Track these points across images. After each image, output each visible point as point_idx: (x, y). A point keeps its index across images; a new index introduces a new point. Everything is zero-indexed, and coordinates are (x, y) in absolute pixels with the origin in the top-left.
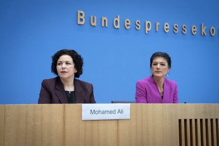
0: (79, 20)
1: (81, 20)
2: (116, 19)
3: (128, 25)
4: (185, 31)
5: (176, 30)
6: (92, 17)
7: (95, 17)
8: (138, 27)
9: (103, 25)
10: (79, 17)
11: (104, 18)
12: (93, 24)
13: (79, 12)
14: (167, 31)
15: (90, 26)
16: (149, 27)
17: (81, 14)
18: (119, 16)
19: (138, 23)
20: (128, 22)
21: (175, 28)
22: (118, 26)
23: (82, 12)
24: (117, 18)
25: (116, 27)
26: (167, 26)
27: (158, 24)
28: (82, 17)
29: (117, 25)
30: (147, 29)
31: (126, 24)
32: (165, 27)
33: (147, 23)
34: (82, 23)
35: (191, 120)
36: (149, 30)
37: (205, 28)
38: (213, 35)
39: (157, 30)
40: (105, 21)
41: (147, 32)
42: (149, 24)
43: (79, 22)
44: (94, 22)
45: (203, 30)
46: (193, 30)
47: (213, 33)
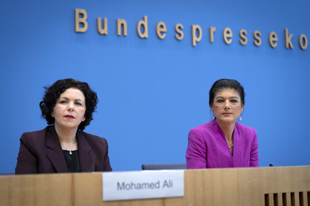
0: (77, 25)
1: (82, 24)
2: (141, 22)
3: (162, 33)
4: (258, 41)
5: (244, 40)
6: (100, 20)
7: (106, 20)
8: (180, 35)
9: (119, 33)
10: (78, 20)
11: (120, 21)
12: (102, 32)
13: (78, 11)
14: (229, 42)
15: (98, 35)
16: (198, 35)
17: (82, 15)
18: (146, 18)
19: (180, 28)
20: (163, 28)
21: (243, 36)
22: (146, 35)
23: (83, 11)
24: (144, 19)
25: (142, 36)
26: (228, 32)
27: (213, 29)
28: (83, 20)
29: (143, 31)
30: (195, 38)
31: (159, 30)
32: (226, 35)
33: (195, 27)
34: (83, 30)
35: (284, 195)
36: (199, 40)
37: (291, 36)
38: (304, 48)
39: (212, 40)
40: (122, 25)
41: (195, 44)
42: (197, 30)
43: (78, 29)
44: (103, 27)
45: (288, 40)
46: (271, 39)
47: (304, 45)
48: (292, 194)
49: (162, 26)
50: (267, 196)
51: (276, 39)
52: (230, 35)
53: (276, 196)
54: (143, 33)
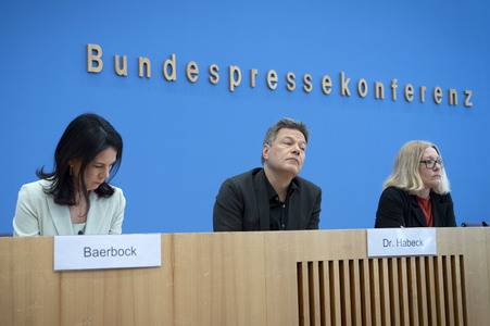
0: (90, 64)
1: (96, 63)
2: (168, 61)
3: (193, 75)
4: (308, 86)
5: (292, 85)
6: (117, 58)
7: (125, 58)
8: (215, 77)
9: (142, 74)
10: (91, 57)
11: (143, 60)
12: (120, 72)
13: (90, 47)
14: (273, 87)
15: (115, 77)
16: (236, 80)
17: (95, 52)
18: (174, 56)
19: (214, 69)
20: (195, 69)
21: (290, 80)
22: (174, 77)
23: (97, 47)
24: (171, 59)
25: (169, 78)
26: (273, 75)
27: (255, 72)
28: (97, 58)
29: (170, 73)
30: (233, 82)
31: (190, 71)
32: (270, 79)
33: (232, 69)
34: (97, 70)
35: (321, 263)
36: (237, 84)
37: (348, 80)
38: (363, 95)
39: (254, 85)
40: (145, 64)
41: (232, 89)
42: (236, 71)
43: (91, 69)
44: (122, 67)
45: (345, 86)
46: (325, 84)
47: (363, 91)
48: (331, 263)
49: (193, 67)
50: (299, 264)
51: (330, 84)
52: (275, 79)
53: (310, 264)
54: (170, 75)
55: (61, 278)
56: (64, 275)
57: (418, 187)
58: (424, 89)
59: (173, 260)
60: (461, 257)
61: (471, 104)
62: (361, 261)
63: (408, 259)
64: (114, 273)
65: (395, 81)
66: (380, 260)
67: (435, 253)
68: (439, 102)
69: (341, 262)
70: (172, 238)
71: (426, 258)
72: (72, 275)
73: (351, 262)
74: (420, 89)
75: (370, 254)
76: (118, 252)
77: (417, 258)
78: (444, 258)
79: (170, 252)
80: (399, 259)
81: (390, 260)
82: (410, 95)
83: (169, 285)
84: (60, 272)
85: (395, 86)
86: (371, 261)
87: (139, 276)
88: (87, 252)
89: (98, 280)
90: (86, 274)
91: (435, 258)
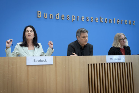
0: (38, 16)
1: (39, 15)
2: (57, 15)
3: (63, 18)
4: (92, 20)
5: (88, 20)
6: (45, 14)
7: (46, 14)
8: (68, 18)
9: (50, 18)
10: (38, 14)
11: (51, 14)
12: (45, 17)
13: (38, 11)
14: (83, 21)
16: (74, 19)
17: (39, 13)
18: (58, 13)
19: (68, 16)
20: (64, 16)
21: (87, 19)
22: (58, 18)
23: (40, 12)
24: (58, 14)
25: (57, 19)
26: (83, 18)
27: (78, 17)
28: (40, 14)
30: (73, 19)
31: (62, 17)
32: (82, 19)
33: (73, 16)
34: (40, 17)
35: (94, 64)
39: (78, 20)
41: (73, 21)
43: (38, 17)
45: (101, 20)
46: (96, 20)
47: (106, 21)
48: (97, 64)
49: (63, 16)
50: (88, 64)
51: (98, 20)
53: (91, 64)
54: (57, 18)
55: (28, 67)
56: (29, 66)
57: (119, 46)
58: (122, 20)
59: (56, 63)
60: (132, 63)
61: (135, 24)
62: (105, 64)
63: (117, 63)
64: (41, 66)
65: (115, 18)
66: (110, 64)
67: (124, 62)
68: (126, 24)
69: (99, 64)
70: (56, 57)
71: (122, 63)
72: (31, 66)
73: (102, 64)
74: (121, 21)
75: (107, 62)
76: (42, 61)
77: (120, 63)
78: (127, 63)
79: (55, 61)
80: (115, 63)
81: (112, 63)
82: (119, 22)
83: (55, 69)
84: (28, 66)
85: (115, 20)
86: (107, 64)
87: (47, 67)
88: (34, 61)
89: (37, 68)
90: (34, 66)
91: (124, 63)
